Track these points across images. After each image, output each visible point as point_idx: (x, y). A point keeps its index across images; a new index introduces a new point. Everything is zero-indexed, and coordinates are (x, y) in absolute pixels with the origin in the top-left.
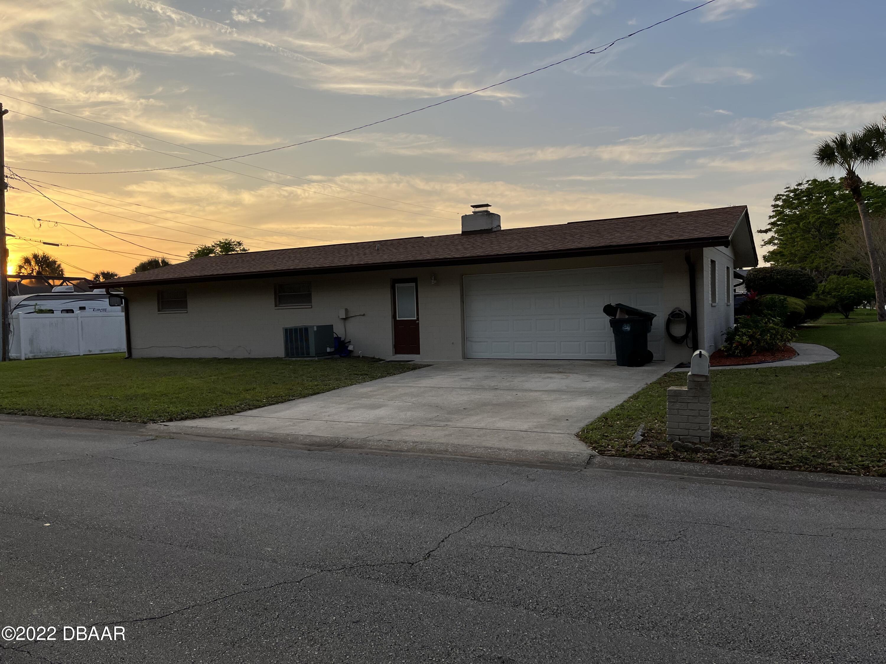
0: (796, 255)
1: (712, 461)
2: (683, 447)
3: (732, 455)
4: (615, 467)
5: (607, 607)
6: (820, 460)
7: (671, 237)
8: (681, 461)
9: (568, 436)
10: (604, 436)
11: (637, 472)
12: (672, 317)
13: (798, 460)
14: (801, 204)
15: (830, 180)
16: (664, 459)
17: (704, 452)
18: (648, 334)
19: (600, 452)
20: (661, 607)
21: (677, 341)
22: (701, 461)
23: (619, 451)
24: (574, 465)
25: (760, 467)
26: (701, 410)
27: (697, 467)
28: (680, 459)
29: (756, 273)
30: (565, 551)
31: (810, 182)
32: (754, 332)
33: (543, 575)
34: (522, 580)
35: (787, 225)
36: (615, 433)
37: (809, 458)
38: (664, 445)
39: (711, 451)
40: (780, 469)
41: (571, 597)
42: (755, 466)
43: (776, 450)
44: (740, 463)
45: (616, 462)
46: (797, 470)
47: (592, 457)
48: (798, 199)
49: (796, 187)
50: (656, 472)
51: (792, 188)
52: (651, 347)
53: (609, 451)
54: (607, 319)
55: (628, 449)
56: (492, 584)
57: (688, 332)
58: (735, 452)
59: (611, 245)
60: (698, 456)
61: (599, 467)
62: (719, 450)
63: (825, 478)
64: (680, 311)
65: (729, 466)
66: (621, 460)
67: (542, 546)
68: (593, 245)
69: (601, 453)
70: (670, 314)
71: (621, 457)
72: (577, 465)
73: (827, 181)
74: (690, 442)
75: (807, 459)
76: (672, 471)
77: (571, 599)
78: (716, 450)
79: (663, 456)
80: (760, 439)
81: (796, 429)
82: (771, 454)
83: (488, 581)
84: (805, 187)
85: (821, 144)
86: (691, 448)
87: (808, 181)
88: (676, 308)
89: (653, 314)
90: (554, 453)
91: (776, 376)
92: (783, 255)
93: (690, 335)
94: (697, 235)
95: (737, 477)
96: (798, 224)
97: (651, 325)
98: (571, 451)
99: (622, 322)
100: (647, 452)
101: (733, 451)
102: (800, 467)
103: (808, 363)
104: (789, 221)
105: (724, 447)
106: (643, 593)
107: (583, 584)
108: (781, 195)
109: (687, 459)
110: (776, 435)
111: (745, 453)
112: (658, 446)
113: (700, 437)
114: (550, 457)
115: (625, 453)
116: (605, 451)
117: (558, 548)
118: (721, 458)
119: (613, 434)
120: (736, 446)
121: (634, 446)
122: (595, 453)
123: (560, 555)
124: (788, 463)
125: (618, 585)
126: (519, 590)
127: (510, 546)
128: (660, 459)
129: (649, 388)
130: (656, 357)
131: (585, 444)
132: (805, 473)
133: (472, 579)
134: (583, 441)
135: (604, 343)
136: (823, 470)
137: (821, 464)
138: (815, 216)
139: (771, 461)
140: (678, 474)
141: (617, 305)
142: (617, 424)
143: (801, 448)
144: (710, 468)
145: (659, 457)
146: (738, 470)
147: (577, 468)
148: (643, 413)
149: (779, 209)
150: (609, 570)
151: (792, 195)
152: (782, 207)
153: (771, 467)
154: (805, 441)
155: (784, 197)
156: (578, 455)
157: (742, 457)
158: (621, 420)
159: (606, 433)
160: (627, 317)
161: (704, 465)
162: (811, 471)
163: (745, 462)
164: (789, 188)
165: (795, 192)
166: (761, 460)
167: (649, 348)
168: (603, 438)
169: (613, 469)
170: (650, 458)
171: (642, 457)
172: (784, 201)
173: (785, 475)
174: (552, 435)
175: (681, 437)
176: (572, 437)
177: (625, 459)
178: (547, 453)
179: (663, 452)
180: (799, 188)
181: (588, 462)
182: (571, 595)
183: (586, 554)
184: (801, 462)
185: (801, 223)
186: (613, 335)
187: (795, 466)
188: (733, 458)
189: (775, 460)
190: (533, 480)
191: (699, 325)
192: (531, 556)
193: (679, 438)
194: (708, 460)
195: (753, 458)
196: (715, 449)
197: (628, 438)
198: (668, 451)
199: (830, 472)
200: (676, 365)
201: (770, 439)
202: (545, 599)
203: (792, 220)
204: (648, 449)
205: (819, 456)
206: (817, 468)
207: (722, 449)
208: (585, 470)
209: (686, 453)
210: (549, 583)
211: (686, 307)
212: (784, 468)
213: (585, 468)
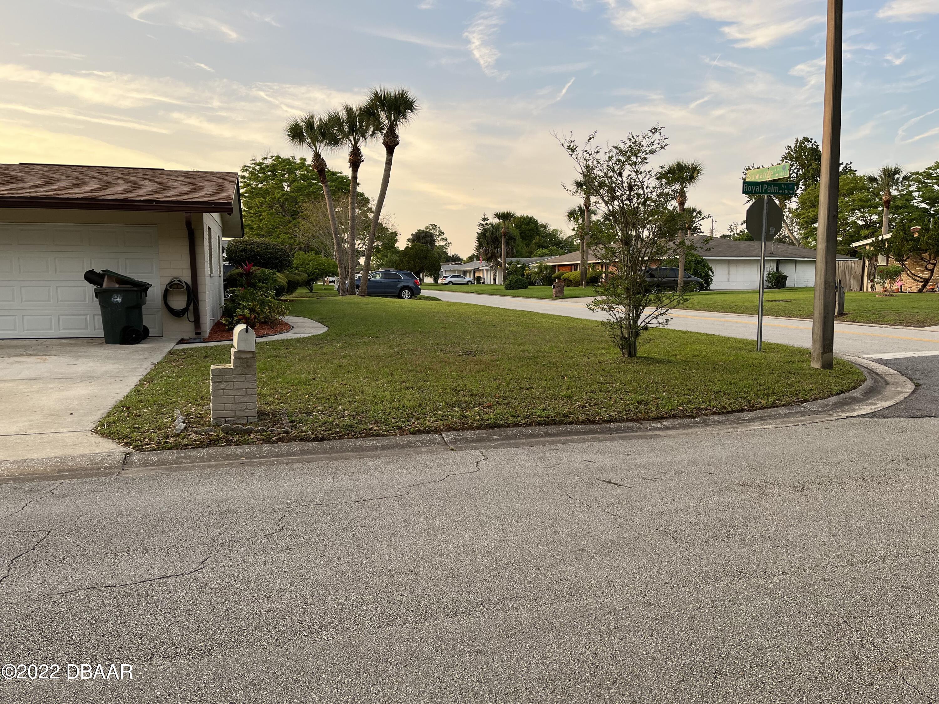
0: (262, 229)
1: (267, 441)
2: (233, 430)
3: (285, 432)
4: (163, 463)
5: (260, 622)
6: (362, 426)
7: (166, 196)
8: (235, 445)
9: (83, 433)
10: (135, 429)
11: (190, 465)
12: (170, 287)
13: (345, 429)
14: (266, 179)
15: (291, 159)
16: (215, 445)
17: (256, 432)
18: (143, 307)
19: (137, 448)
20: (314, 605)
21: (176, 314)
22: (256, 442)
23: (161, 443)
24: (106, 468)
25: (313, 440)
26: (248, 388)
27: (254, 449)
28: (233, 443)
29: (237, 244)
30: (169, 574)
31: (274, 158)
32: (254, 305)
33: (160, 610)
34: (136, 624)
35: (254, 198)
36: (147, 424)
37: (353, 425)
38: (211, 431)
39: (263, 431)
40: (331, 440)
41: (212, 625)
42: (309, 440)
43: (323, 421)
44: (294, 439)
45: (161, 457)
46: (345, 438)
47: (127, 455)
48: (264, 173)
49: (261, 161)
50: (210, 461)
51: (258, 162)
52: (147, 321)
53: (148, 445)
54: (90, 288)
55: (171, 440)
56: (97, 642)
57: (188, 304)
58: (287, 428)
59: (93, 198)
60: (252, 437)
61: (141, 465)
62: (271, 428)
63: (370, 442)
64: (179, 281)
65: (284, 444)
66: (166, 454)
67: (135, 575)
68: (67, 195)
69: (139, 449)
70: (169, 284)
71: (165, 449)
72: (111, 468)
73: (289, 159)
74: (240, 424)
75: (352, 426)
76: (228, 457)
77: (214, 628)
78: (268, 429)
79: (212, 443)
80: (306, 413)
81: (332, 399)
82: (321, 426)
83: (89, 640)
84: (269, 162)
85: (292, 122)
86: (242, 430)
87: (272, 157)
88: (176, 278)
89: (148, 284)
90: (74, 457)
91: (287, 349)
92: (252, 228)
93: (191, 307)
94: (196, 198)
95: (294, 454)
96: (265, 198)
97: (146, 296)
98: (97, 452)
99: (111, 292)
100: (195, 440)
101: (284, 428)
102: (348, 435)
103: (307, 335)
104: (256, 194)
105: (274, 425)
106: (288, 595)
107: (216, 605)
108: (247, 166)
109: (240, 442)
110: (317, 407)
111: (296, 428)
112: (205, 432)
113: (247, 417)
114: (70, 463)
115: (170, 446)
116: (142, 446)
117: (157, 572)
118: (275, 436)
119: (145, 425)
120: (285, 421)
121: (178, 435)
122: (130, 449)
123: (165, 579)
124: (336, 432)
125: (256, 595)
126: (141, 638)
127: (90, 586)
128: (211, 446)
129: (158, 367)
130: (152, 332)
131: (111, 441)
132: (353, 440)
133: (64, 643)
134: (107, 437)
135: (84, 317)
136: (367, 435)
137: (364, 429)
138: (280, 192)
139: (322, 432)
140: (235, 459)
141: (103, 271)
142: (145, 413)
143: (343, 417)
144: (266, 448)
145: (210, 444)
146: (294, 446)
147: (112, 471)
148: (171, 398)
149: (246, 180)
150: (235, 581)
151: (257, 168)
152: (249, 179)
153: (323, 439)
154: (345, 410)
155: (251, 169)
156: (108, 456)
157: (294, 433)
158: (148, 407)
159: (135, 424)
160: (117, 286)
161: (260, 445)
162: (357, 438)
163: (299, 437)
164: (254, 160)
165: (260, 166)
166: (313, 433)
167: (145, 323)
168: (134, 431)
169: (157, 465)
170: (201, 447)
171: (190, 447)
172: (251, 173)
173: (336, 444)
174: (59, 435)
175: (227, 419)
176: (90, 434)
177: (169, 451)
178: (63, 459)
179: (212, 438)
180: (265, 162)
181: (124, 462)
182: (211, 623)
183: (196, 571)
184: (348, 430)
185: (268, 198)
186: (100, 307)
187: (343, 435)
188: (286, 435)
189: (325, 431)
190: (64, 496)
191: (201, 297)
192: (128, 590)
193: (225, 421)
194: (263, 440)
195: (305, 432)
196: (267, 427)
197: (166, 427)
198: (218, 436)
199: (373, 436)
200: (178, 340)
201: (313, 412)
202: (182, 638)
203: (259, 194)
204: (194, 436)
205: (360, 422)
206: (362, 434)
207: (273, 427)
208: (123, 472)
209: (238, 436)
210: (174, 617)
211: (186, 277)
212: (334, 438)
213: (123, 470)
